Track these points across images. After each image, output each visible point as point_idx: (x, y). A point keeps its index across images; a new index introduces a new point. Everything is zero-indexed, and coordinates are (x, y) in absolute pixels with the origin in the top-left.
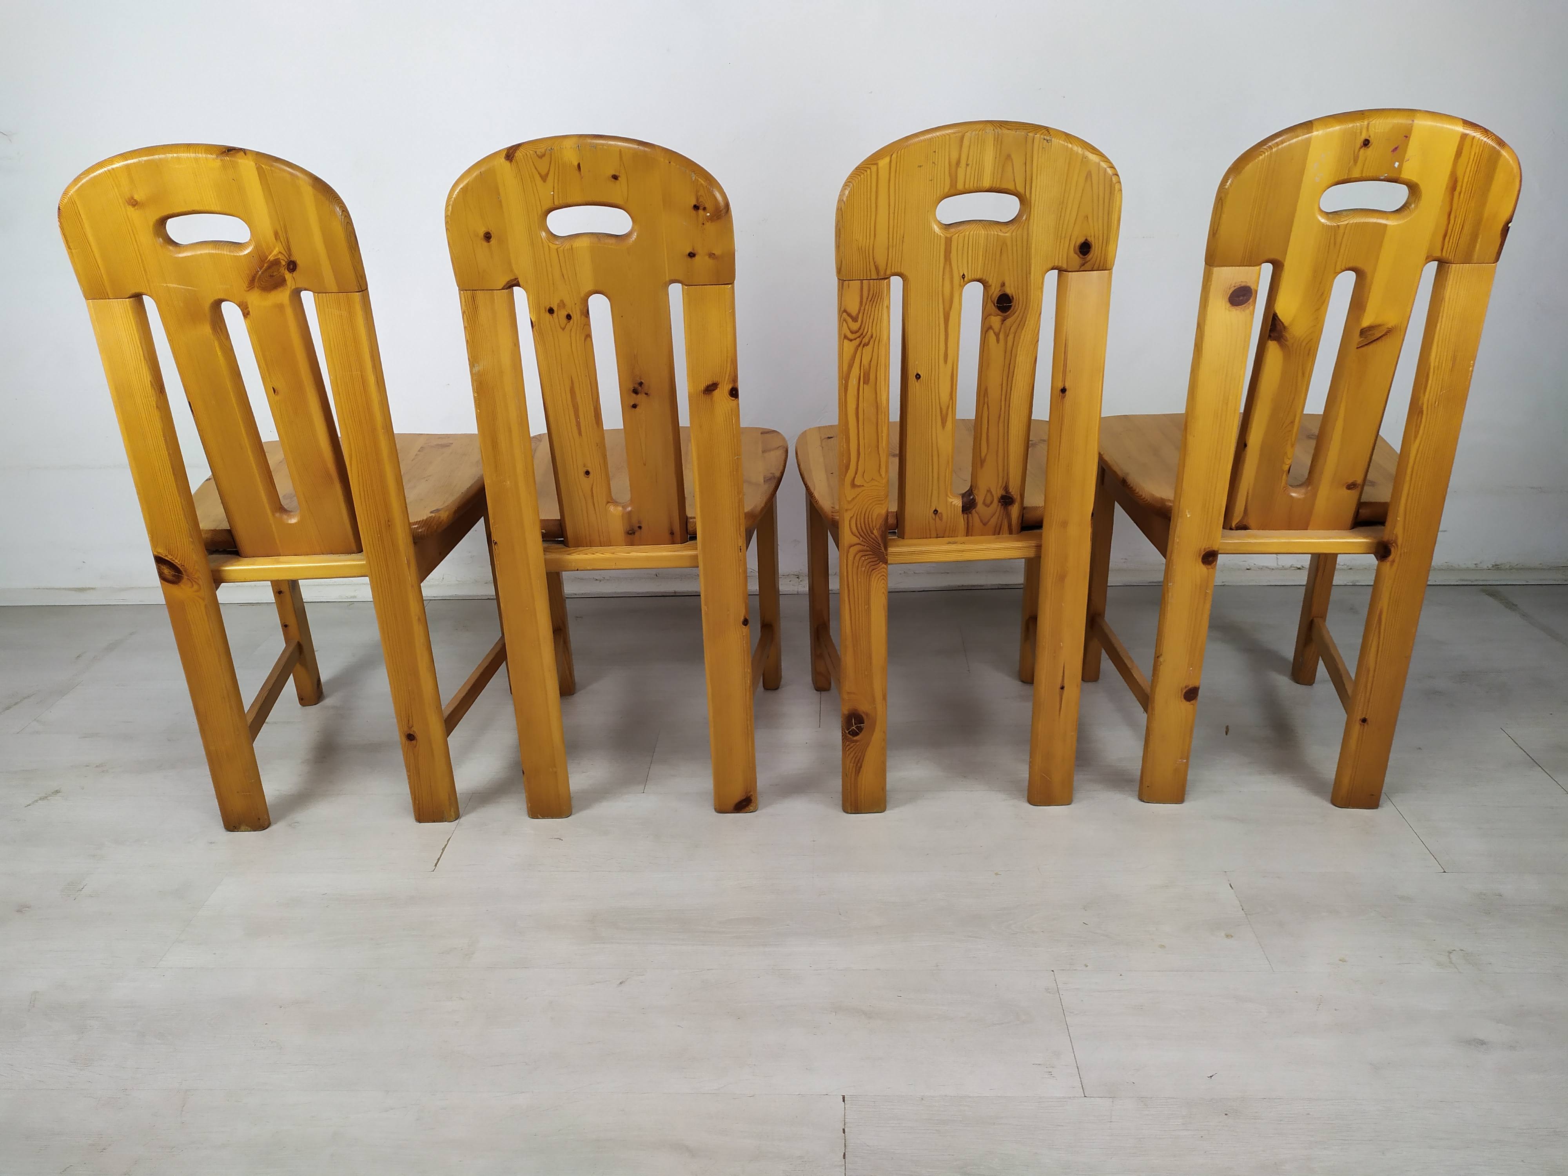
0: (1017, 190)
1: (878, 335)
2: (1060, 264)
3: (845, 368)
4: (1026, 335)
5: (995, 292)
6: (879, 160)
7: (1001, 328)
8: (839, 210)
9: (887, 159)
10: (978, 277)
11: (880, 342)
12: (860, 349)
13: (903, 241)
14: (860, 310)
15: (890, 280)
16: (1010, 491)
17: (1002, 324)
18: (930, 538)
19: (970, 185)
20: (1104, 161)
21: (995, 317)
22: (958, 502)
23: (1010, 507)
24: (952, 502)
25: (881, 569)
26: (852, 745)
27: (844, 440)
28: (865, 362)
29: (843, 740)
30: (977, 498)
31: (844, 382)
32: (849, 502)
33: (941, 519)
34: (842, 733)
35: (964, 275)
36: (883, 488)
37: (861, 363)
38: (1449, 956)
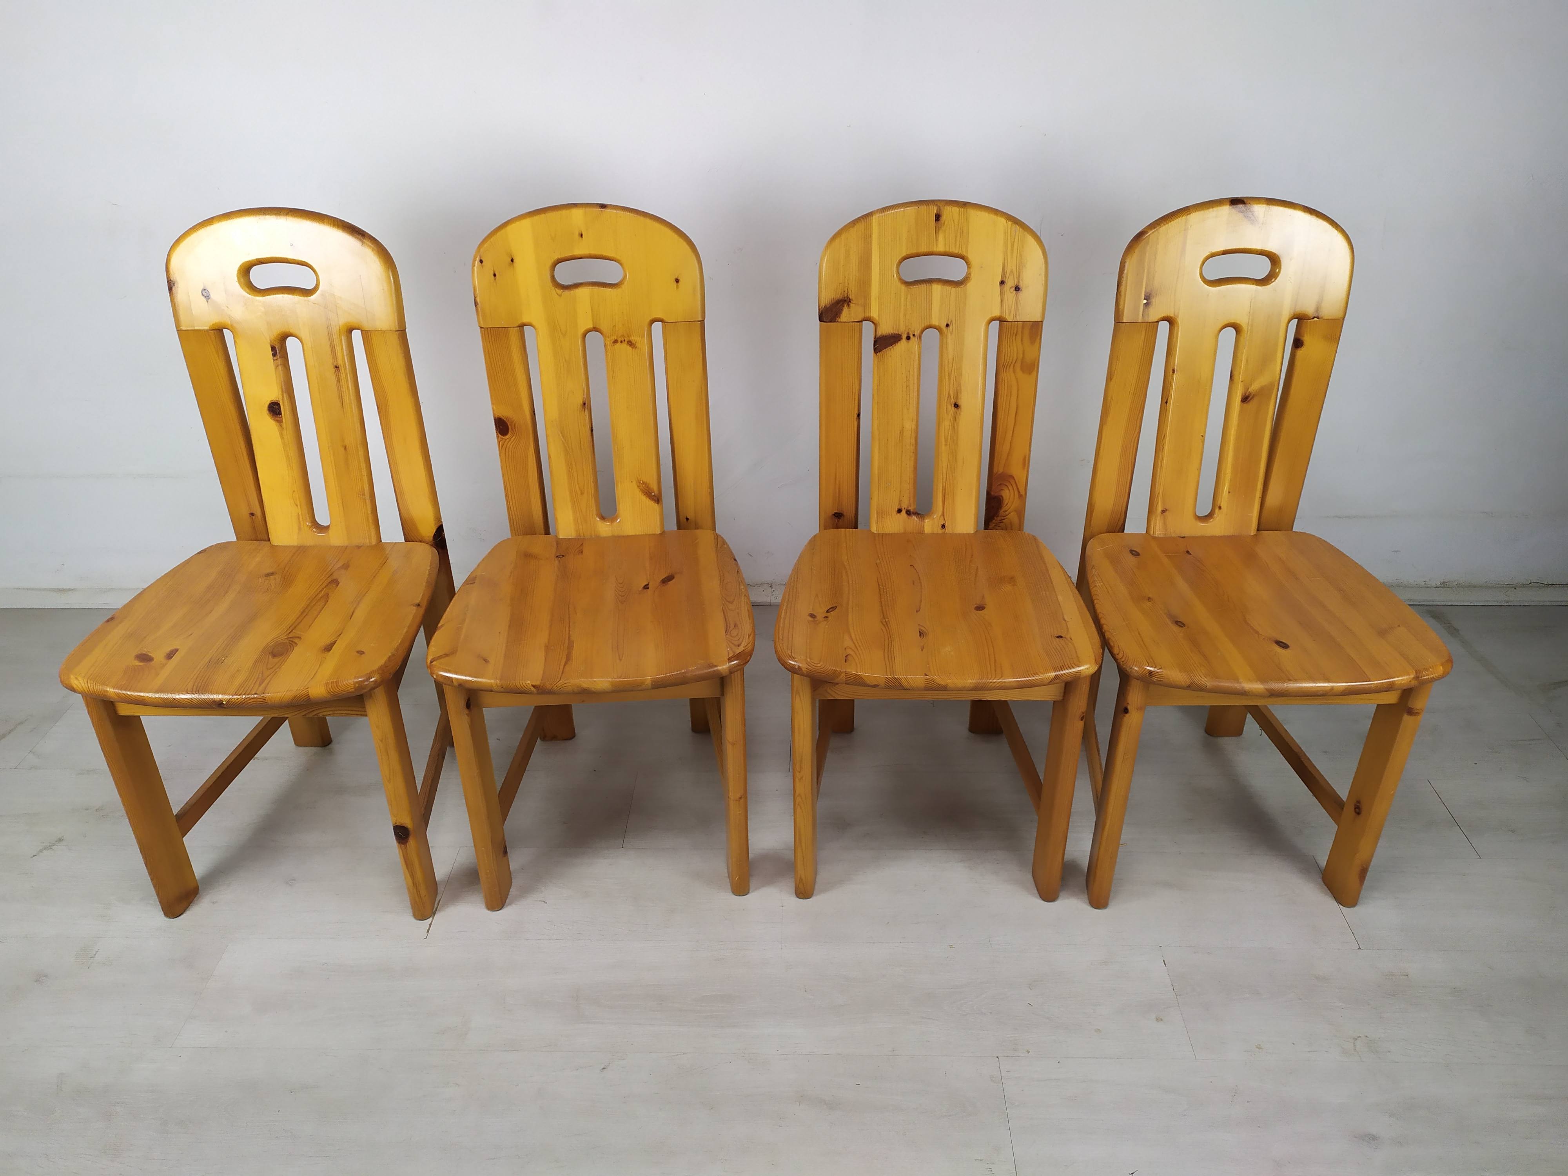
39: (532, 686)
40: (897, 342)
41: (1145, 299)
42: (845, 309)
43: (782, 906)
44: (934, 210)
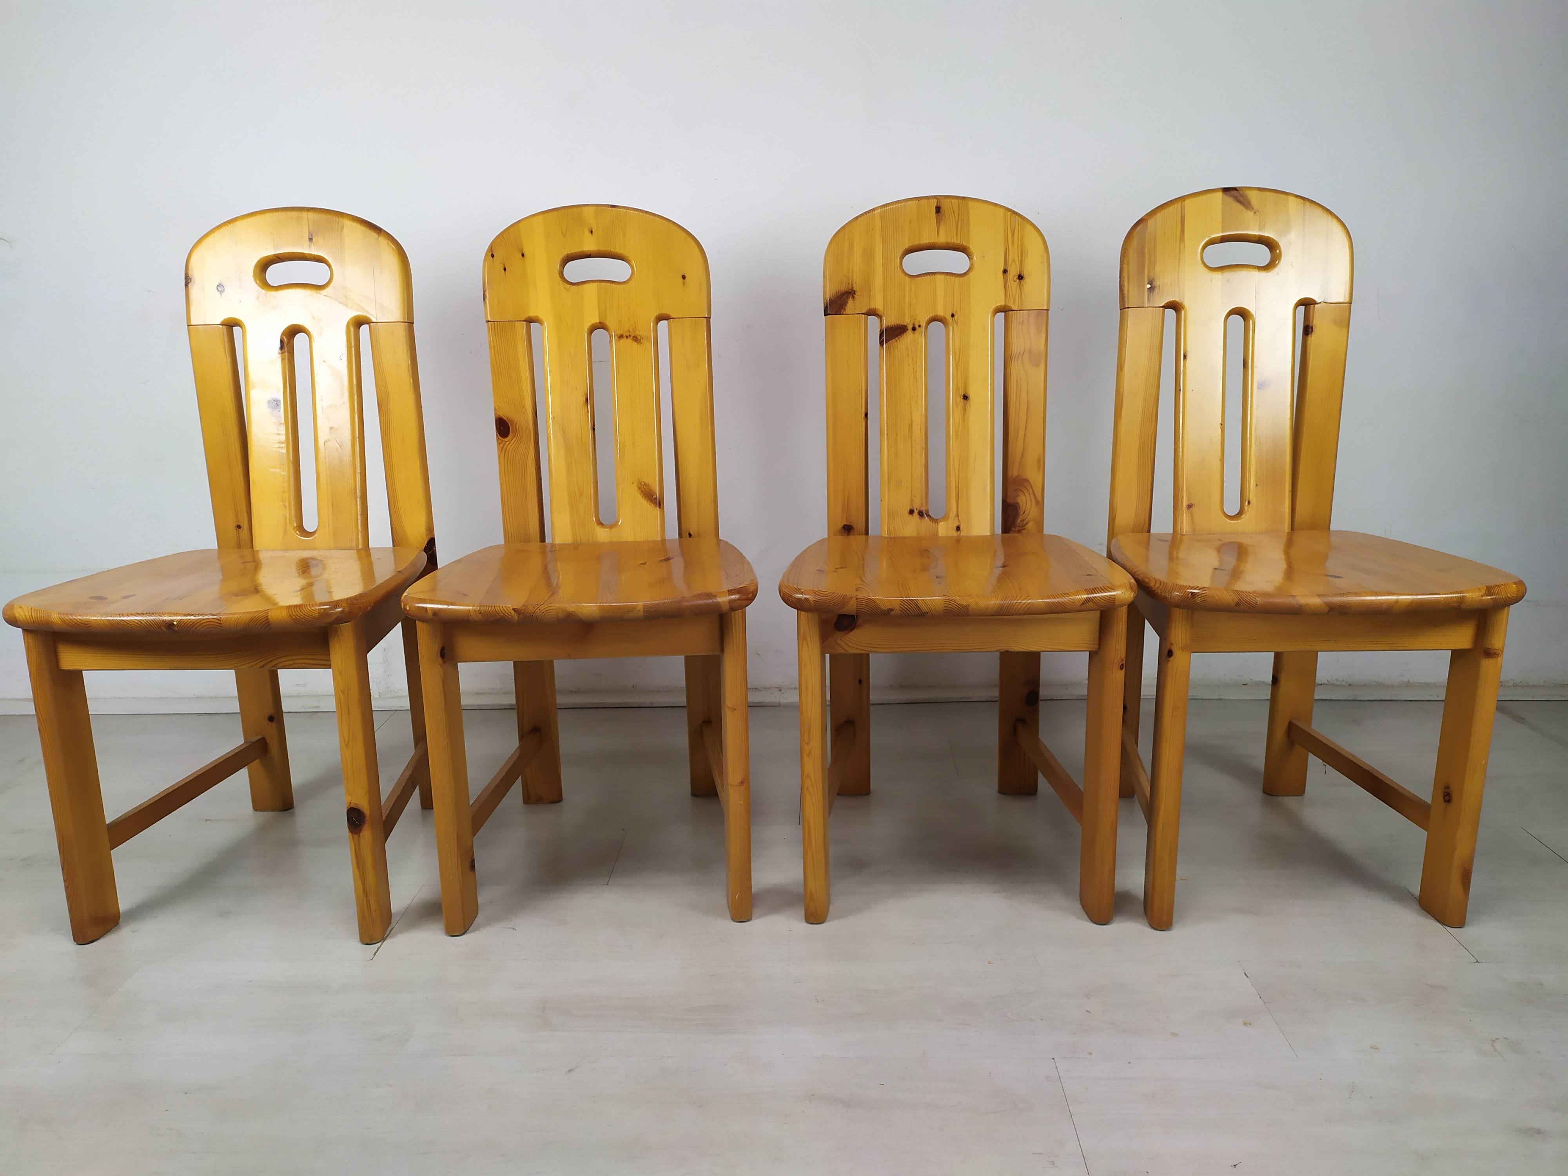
38: (1493, 1045)
39: (513, 609)
40: (903, 333)
41: (1148, 284)
42: (850, 301)
43: (790, 931)
44: (934, 203)
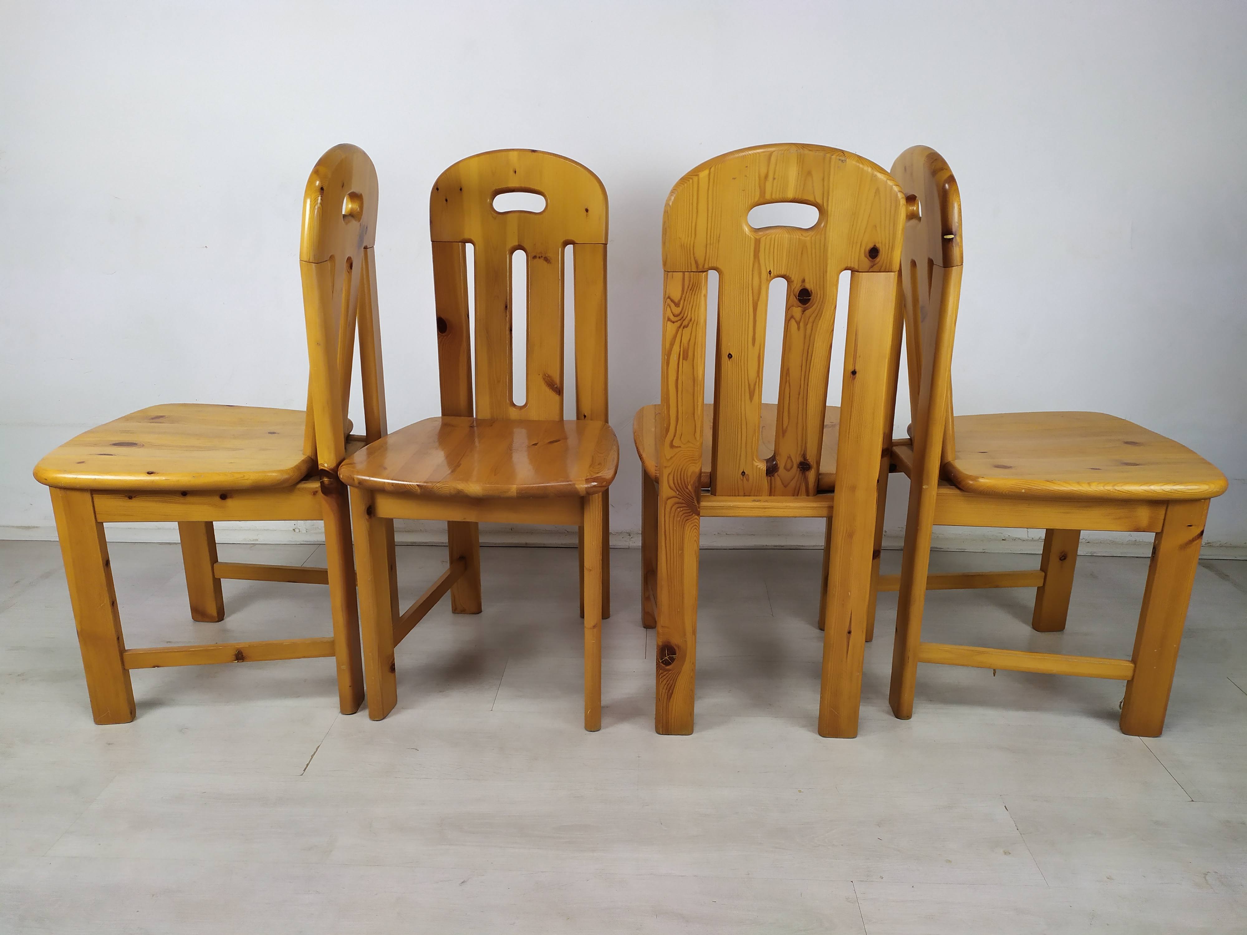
0: (816, 201)
1: (696, 320)
2: (852, 266)
3: (668, 346)
4: (822, 325)
5: (797, 287)
6: (699, 172)
7: (802, 317)
8: (666, 212)
9: (706, 172)
10: (783, 273)
11: (698, 326)
12: (680, 330)
13: (719, 240)
14: (681, 297)
15: (707, 275)
16: (808, 458)
17: (803, 314)
18: (738, 496)
19: (776, 196)
20: (890, 180)
21: (797, 308)
22: (763, 466)
23: (807, 473)
24: (757, 466)
25: (694, 519)
26: (665, 673)
27: (665, 407)
28: (685, 340)
29: (657, 668)
30: (779, 463)
31: (666, 357)
32: (668, 460)
33: (748, 480)
34: (657, 662)
35: (770, 271)
36: (698, 450)
37: (681, 342)
38: (1205, 878)
39: (417, 485)
